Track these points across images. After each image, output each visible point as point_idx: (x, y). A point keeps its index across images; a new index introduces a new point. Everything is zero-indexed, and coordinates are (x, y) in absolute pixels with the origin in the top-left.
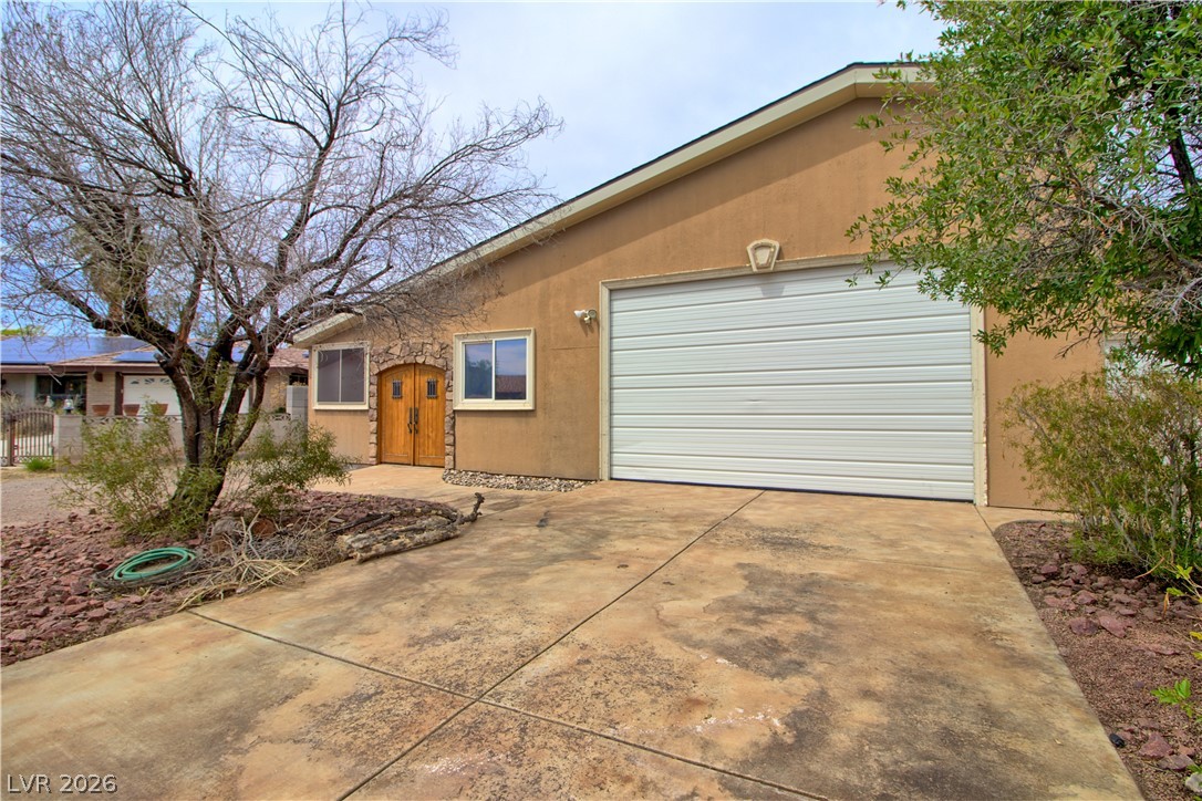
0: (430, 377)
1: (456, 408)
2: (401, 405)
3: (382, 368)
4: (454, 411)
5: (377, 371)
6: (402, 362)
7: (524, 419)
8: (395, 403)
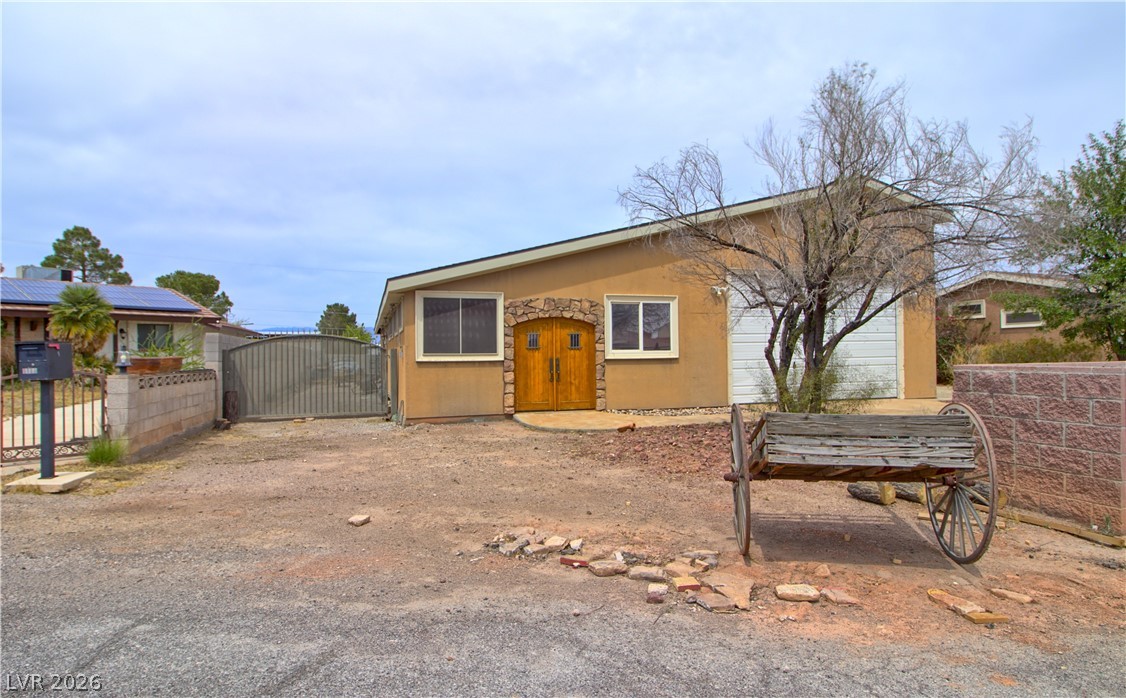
0: (573, 331)
1: (607, 358)
2: (538, 355)
3: (520, 320)
4: (606, 360)
5: (513, 323)
6: (547, 316)
7: (668, 366)
8: (530, 353)
